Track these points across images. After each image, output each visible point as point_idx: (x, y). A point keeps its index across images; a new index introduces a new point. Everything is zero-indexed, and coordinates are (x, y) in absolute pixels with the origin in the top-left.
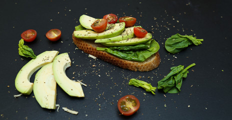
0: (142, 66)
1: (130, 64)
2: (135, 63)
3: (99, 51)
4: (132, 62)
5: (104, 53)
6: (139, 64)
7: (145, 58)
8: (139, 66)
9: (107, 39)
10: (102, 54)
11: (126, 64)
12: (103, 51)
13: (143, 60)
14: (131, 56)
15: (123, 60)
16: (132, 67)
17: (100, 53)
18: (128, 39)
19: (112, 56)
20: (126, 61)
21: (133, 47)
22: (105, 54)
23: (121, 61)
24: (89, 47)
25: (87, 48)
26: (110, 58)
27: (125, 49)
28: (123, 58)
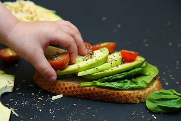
0: (145, 94)
1: (130, 94)
2: (136, 91)
3: (84, 87)
4: (131, 92)
5: (92, 88)
6: (141, 93)
7: (146, 83)
8: (141, 95)
9: (93, 70)
10: (90, 90)
11: (125, 96)
12: (90, 86)
13: (145, 86)
14: (129, 84)
15: (120, 92)
16: (133, 98)
17: (86, 90)
18: (117, 66)
19: (104, 90)
20: (125, 91)
21: (128, 73)
22: (94, 89)
23: (118, 93)
24: (68, 86)
25: (66, 88)
26: (102, 92)
27: (118, 77)
28: (120, 89)
